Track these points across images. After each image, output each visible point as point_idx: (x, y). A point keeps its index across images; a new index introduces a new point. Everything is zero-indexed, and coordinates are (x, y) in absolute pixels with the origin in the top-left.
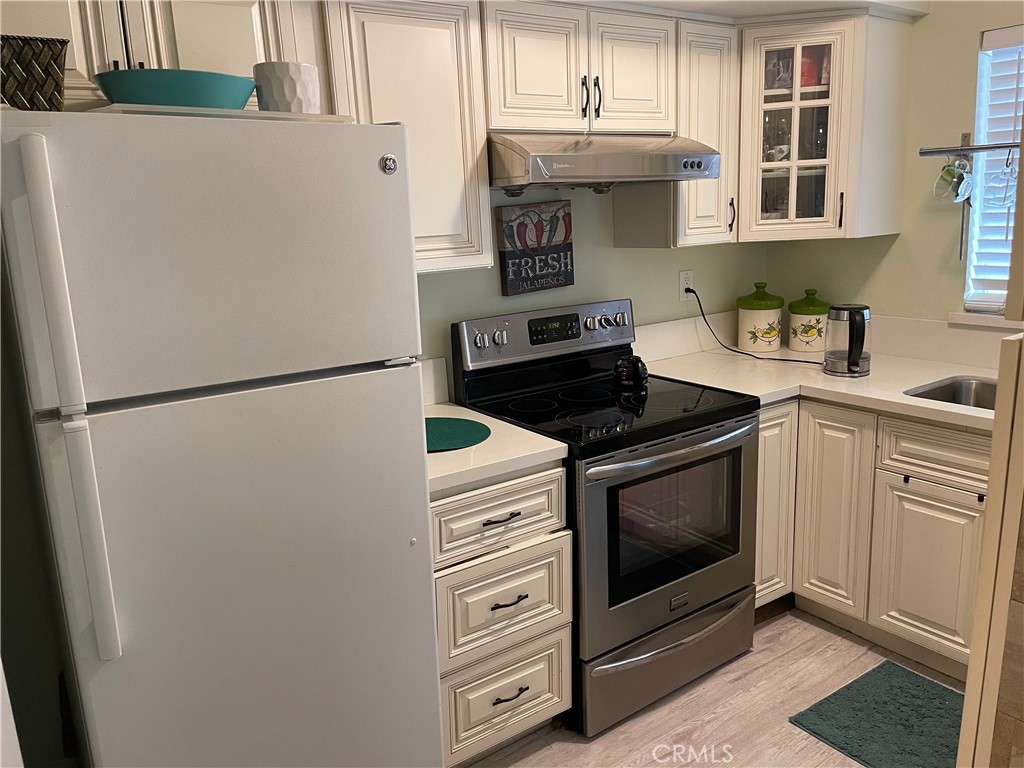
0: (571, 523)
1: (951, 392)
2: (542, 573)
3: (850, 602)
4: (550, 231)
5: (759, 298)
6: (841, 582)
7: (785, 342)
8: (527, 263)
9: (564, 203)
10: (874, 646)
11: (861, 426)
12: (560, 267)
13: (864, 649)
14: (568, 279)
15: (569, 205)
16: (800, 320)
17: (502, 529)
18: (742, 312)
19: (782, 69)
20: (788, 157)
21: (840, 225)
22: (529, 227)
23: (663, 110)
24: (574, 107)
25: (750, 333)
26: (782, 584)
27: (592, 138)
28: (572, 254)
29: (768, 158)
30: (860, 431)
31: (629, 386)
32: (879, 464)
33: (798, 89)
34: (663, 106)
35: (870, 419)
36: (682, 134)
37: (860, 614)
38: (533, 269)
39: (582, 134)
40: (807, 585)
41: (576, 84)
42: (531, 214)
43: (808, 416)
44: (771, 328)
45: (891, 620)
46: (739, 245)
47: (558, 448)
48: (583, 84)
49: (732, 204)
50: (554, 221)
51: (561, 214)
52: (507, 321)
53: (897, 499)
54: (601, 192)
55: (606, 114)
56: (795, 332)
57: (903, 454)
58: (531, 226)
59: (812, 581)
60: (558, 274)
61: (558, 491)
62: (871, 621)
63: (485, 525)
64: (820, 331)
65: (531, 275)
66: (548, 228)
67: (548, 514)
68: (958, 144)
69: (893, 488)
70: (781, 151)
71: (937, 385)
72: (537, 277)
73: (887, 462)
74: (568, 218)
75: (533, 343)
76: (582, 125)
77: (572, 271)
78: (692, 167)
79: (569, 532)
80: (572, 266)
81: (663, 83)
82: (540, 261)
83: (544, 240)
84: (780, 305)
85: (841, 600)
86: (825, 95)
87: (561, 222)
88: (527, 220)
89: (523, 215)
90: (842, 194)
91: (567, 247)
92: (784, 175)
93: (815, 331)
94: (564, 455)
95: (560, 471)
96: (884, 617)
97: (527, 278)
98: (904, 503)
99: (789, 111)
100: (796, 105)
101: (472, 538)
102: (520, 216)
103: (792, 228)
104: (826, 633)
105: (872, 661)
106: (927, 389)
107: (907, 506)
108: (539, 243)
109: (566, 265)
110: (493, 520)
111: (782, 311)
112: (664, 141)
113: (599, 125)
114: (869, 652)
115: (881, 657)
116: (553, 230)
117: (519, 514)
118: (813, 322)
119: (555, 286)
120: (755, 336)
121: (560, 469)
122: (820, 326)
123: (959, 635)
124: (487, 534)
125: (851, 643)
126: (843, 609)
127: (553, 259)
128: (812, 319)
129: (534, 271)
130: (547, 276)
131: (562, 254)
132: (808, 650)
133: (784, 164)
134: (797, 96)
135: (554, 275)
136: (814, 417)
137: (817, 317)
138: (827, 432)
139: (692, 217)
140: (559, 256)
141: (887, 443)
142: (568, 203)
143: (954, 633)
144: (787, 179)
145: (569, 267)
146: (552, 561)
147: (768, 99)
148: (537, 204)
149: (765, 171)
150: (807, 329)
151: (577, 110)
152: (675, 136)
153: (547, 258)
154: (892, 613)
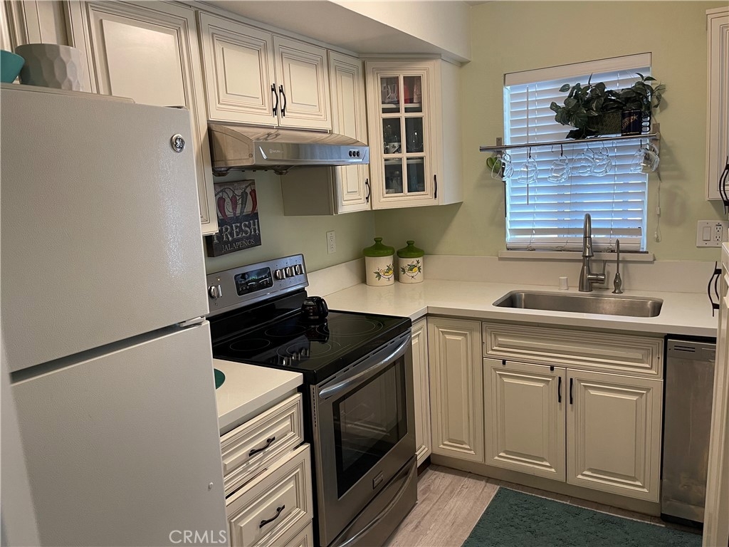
0: (308, 437)
1: (511, 301)
2: (291, 485)
3: (472, 452)
4: (242, 204)
5: (378, 249)
6: (465, 439)
7: (397, 278)
8: (227, 229)
9: (251, 182)
10: (489, 479)
11: (471, 330)
12: (251, 232)
13: (483, 483)
14: (256, 241)
15: (254, 183)
16: (406, 262)
17: (261, 454)
18: (368, 259)
19: (390, 91)
20: (399, 150)
21: (436, 197)
22: (226, 201)
23: (323, 113)
24: (267, 107)
25: (375, 273)
26: (426, 449)
27: (280, 132)
28: (258, 221)
29: (387, 151)
30: (471, 333)
31: (316, 320)
32: (485, 355)
33: (403, 105)
34: (323, 111)
35: (477, 324)
36: (336, 131)
37: (479, 459)
38: (232, 234)
39: (271, 128)
40: (442, 446)
41: (267, 90)
42: (227, 191)
43: (434, 329)
44: (389, 269)
45: (501, 459)
46: (372, 211)
47: (295, 378)
48: (273, 90)
49: (367, 183)
50: (244, 195)
51: (248, 190)
52: (219, 277)
53: (498, 376)
54: (281, 174)
55: (289, 114)
56: (404, 270)
57: (500, 346)
58: (228, 200)
59: (446, 443)
60: (249, 238)
61: (297, 412)
62: (488, 462)
63: (250, 455)
64: (419, 269)
65: (230, 239)
66: (240, 202)
67: (291, 434)
68: (494, 144)
69: (496, 369)
70: (394, 147)
71: (505, 298)
72: (235, 241)
73: (490, 352)
74: (253, 193)
75: (240, 294)
76: (272, 121)
77: (259, 234)
78: (354, 156)
79: (307, 446)
80: (259, 231)
81: (322, 95)
82: (236, 227)
83: (238, 211)
84: (393, 253)
85: (467, 452)
86: (419, 110)
87: (249, 197)
88: (225, 196)
89: (222, 191)
90: (435, 176)
91: (254, 216)
92: (397, 163)
93: (416, 269)
94: (300, 383)
95: (298, 396)
96: (496, 458)
97: (228, 242)
98: (504, 379)
99: (398, 119)
100: (403, 115)
101: (240, 469)
102: (220, 192)
103: (405, 200)
104: (457, 477)
105: (491, 491)
106: (501, 301)
107: (506, 380)
108: (235, 214)
109: (255, 231)
110: (256, 449)
111: (394, 257)
112: (325, 135)
113: (285, 122)
114: (488, 484)
115: (496, 486)
116: (244, 203)
117: (274, 439)
118: (415, 263)
119: (248, 247)
120: (379, 275)
121: (298, 395)
122: (419, 265)
123: (546, 460)
124: (251, 462)
125: (475, 480)
126: (468, 458)
127: (245, 225)
128: (413, 261)
129: (232, 235)
130: (241, 239)
131: (251, 222)
132: (451, 493)
133: (397, 155)
134: (402, 109)
135: (247, 238)
136: (438, 327)
137: (417, 259)
138: (448, 337)
139: (345, 192)
140: (250, 223)
141: (488, 339)
142: (253, 182)
143: (543, 459)
144: (400, 166)
145: (257, 232)
146: (298, 472)
147: (384, 111)
148: (232, 183)
149: (385, 160)
150: (411, 268)
151: (269, 111)
152: (331, 132)
153: (241, 225)
154: (501, 454)
